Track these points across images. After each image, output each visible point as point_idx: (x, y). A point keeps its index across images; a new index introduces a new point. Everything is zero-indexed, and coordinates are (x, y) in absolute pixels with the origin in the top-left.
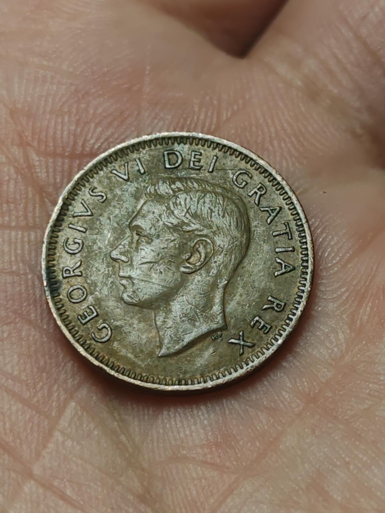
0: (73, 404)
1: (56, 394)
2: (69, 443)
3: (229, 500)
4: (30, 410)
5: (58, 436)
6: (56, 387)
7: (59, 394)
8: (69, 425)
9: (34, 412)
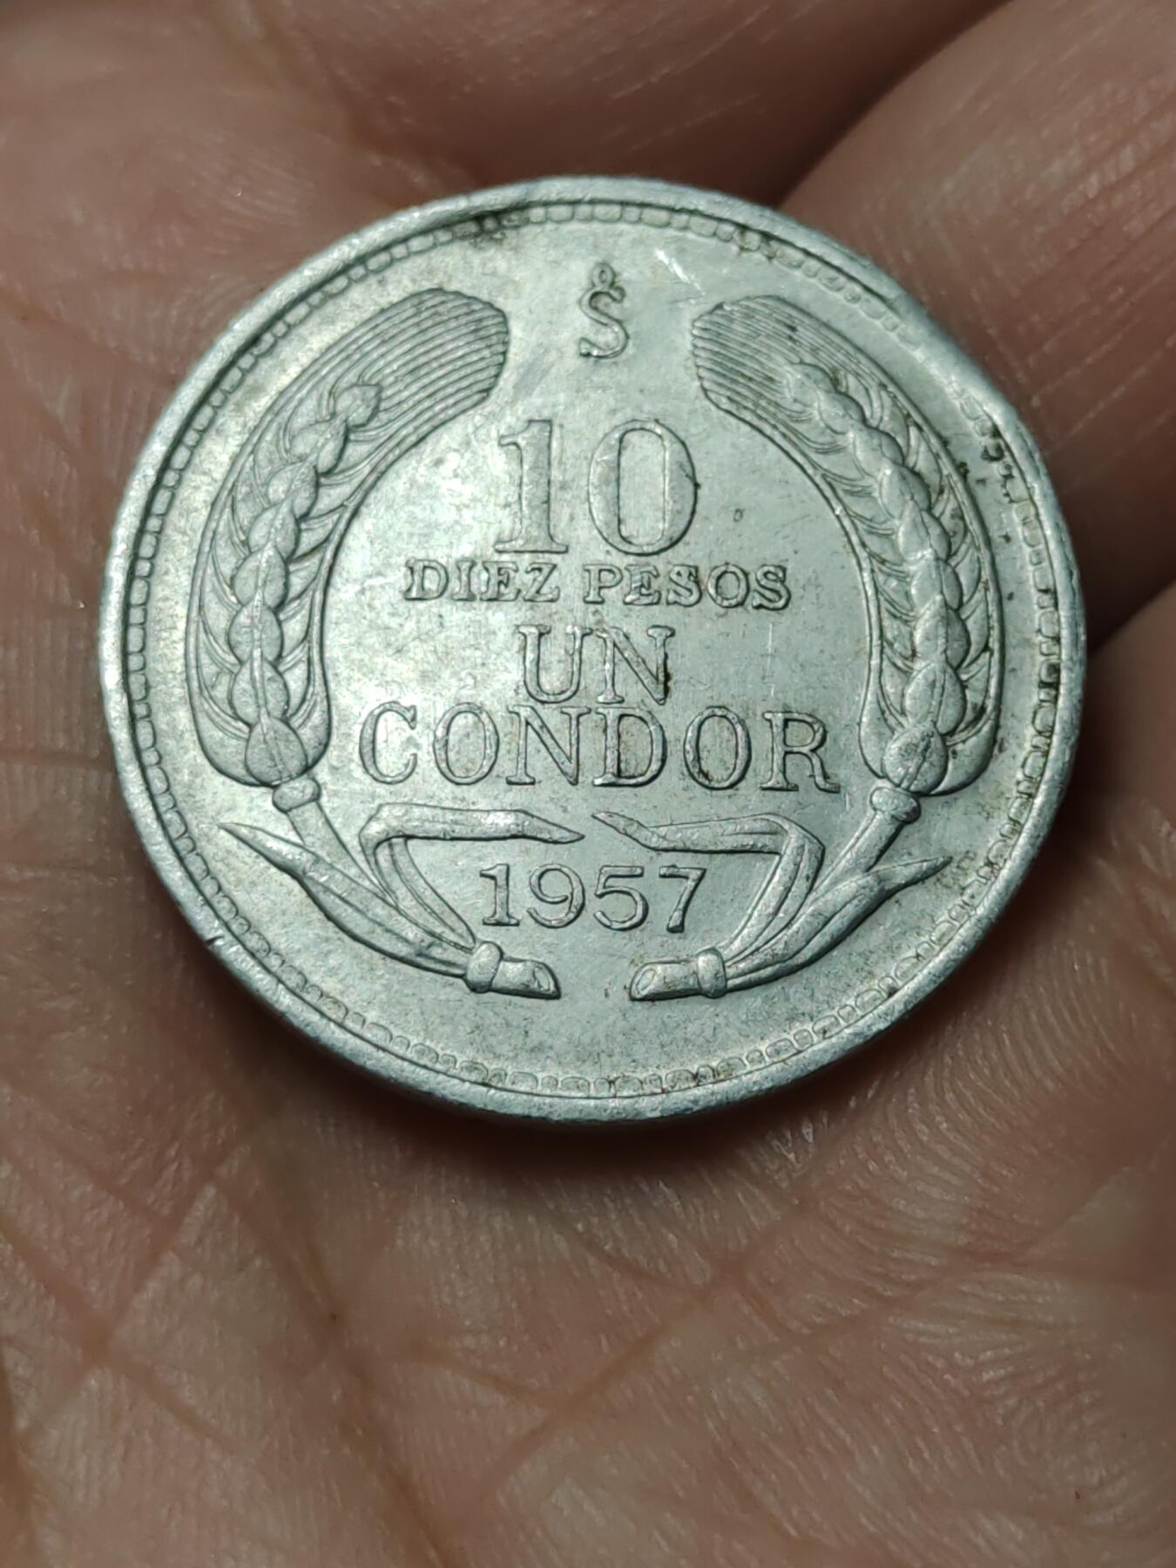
0: (210, 1192)
1: (174, 1167)
2: (196, 1281)
3: (526, 1467)
4: (112, 1198)
5: (171, 1265)
6: (172, 1152)
7: (180, 1165)
8: (200, 1240)
9: (121, 1204)
